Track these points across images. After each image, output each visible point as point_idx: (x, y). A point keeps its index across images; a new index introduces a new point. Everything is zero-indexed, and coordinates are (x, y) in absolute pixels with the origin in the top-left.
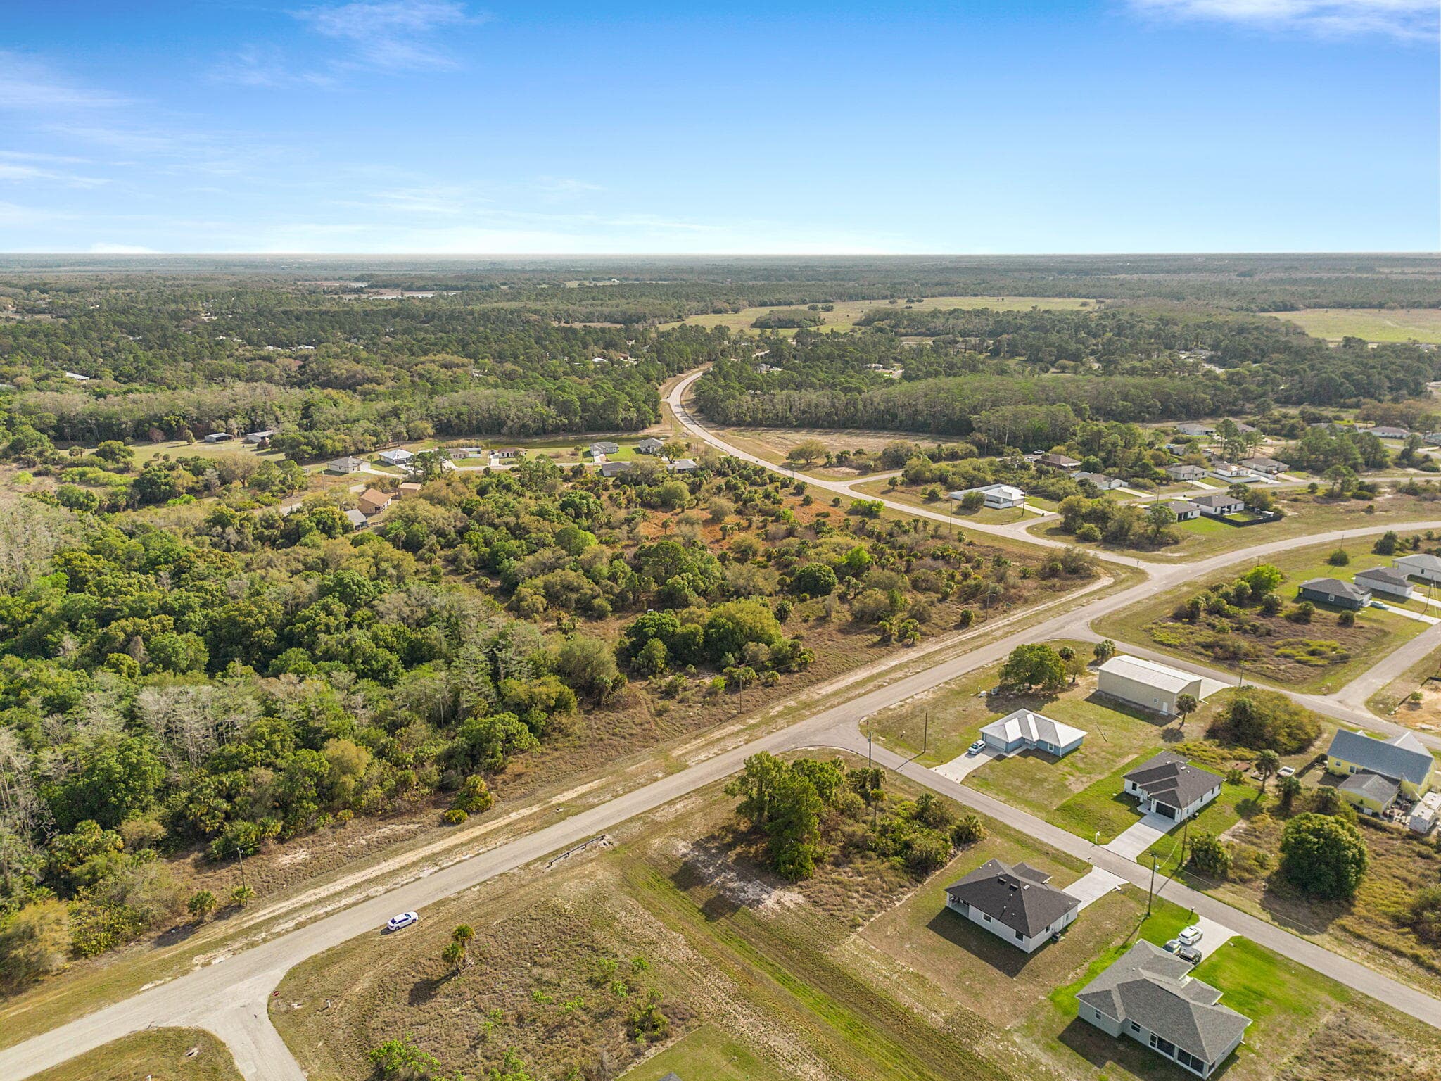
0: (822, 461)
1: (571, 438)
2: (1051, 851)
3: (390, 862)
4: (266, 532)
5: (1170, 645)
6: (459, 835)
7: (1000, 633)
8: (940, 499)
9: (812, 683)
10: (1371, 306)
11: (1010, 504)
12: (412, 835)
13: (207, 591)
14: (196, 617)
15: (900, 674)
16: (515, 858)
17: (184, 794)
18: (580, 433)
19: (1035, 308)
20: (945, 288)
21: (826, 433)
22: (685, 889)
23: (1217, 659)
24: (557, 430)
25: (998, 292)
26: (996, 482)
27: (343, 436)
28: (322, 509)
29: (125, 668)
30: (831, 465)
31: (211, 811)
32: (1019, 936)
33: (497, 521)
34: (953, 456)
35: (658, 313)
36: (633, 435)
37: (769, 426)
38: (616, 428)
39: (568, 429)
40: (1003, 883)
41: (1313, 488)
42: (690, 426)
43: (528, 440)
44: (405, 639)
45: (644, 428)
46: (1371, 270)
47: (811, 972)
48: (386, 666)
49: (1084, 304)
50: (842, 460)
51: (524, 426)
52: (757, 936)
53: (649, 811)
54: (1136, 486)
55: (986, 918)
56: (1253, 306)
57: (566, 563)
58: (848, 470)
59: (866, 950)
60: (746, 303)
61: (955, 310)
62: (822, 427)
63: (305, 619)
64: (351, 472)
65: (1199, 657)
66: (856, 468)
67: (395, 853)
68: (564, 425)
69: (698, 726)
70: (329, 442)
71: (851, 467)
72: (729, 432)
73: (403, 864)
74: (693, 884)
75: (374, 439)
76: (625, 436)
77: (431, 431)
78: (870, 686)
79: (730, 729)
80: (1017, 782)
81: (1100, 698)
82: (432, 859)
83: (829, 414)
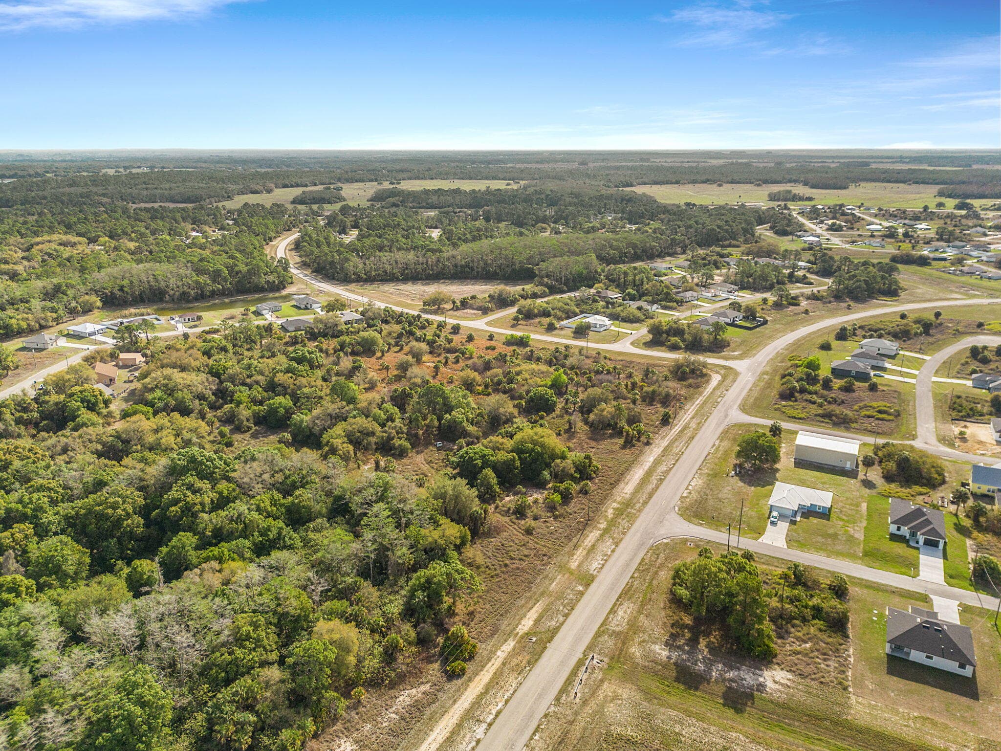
0: (449, 306)
1: (227, 300)
2: (894, 589)
3: (437, 730)
4: (25, 416)
5: (800, 419)
6: (472, 685)
7: (693, 425)
8: (556, 328)
9: (614, 485)
10: (672, 183)
11: (605, 328)
12: (432, 698)
13: (49, 489)
14: (49, 517)
15: (663, 468)
16: (540, 696)
17: (200, 717)
18: (232, 296)
19: (488, 188)
20: (409, 174)
21: (428, 284)
22: (696, 689)
23: (836, 425)
24: (213, 294)
25: (444, 176)
26: (582, 312)
27: (25, 316)
28: (78, 388)
29: (23, 589)
30: (458, 309)
31: (240, 726)
32: (962, 666)
33: (248, 381)
34: (535, 296)
35: (212, 194)
36: (277, 295)
37: (381, 281)
38: (261, 290)
39: (222, 293)
40: (928, 628)
41: (765, 301)
42: (320, 284)
43: (191, 305)
44: (282, 505)
45: (284, 287)
46: (648, 160)
47: (853, 738)
48: (279, 534)
49: (508, 185)
50: (464, 304)
51: (184, 293)
52: (786, 716)
53: (602, 625)
54: (665, 308)
55: (927, 657)
56: (610, 184)
57: (348, 412)
58: (472, 312)
59: (874, 707)
60: (273, 185)
61: (439, 190)
62: (421, 279)
63: (176, 502)
64: (50, 347)
65: (823, 424)
66: (477, 309)
67: (433, 720)
68: (219, 290)
69: (569, 538)
70: (13, 321)
71: (473, 309)
72: (353, 286)
73: (450, 728)
74: (700, 683)
75: (55, 315)
76: (271, 295)
77: (99, 304)
78: (654, 480)
79: (592, 536)
80: (820, 539)
81: (801, 463)
82: (470, 716)
83: (424, 270)
